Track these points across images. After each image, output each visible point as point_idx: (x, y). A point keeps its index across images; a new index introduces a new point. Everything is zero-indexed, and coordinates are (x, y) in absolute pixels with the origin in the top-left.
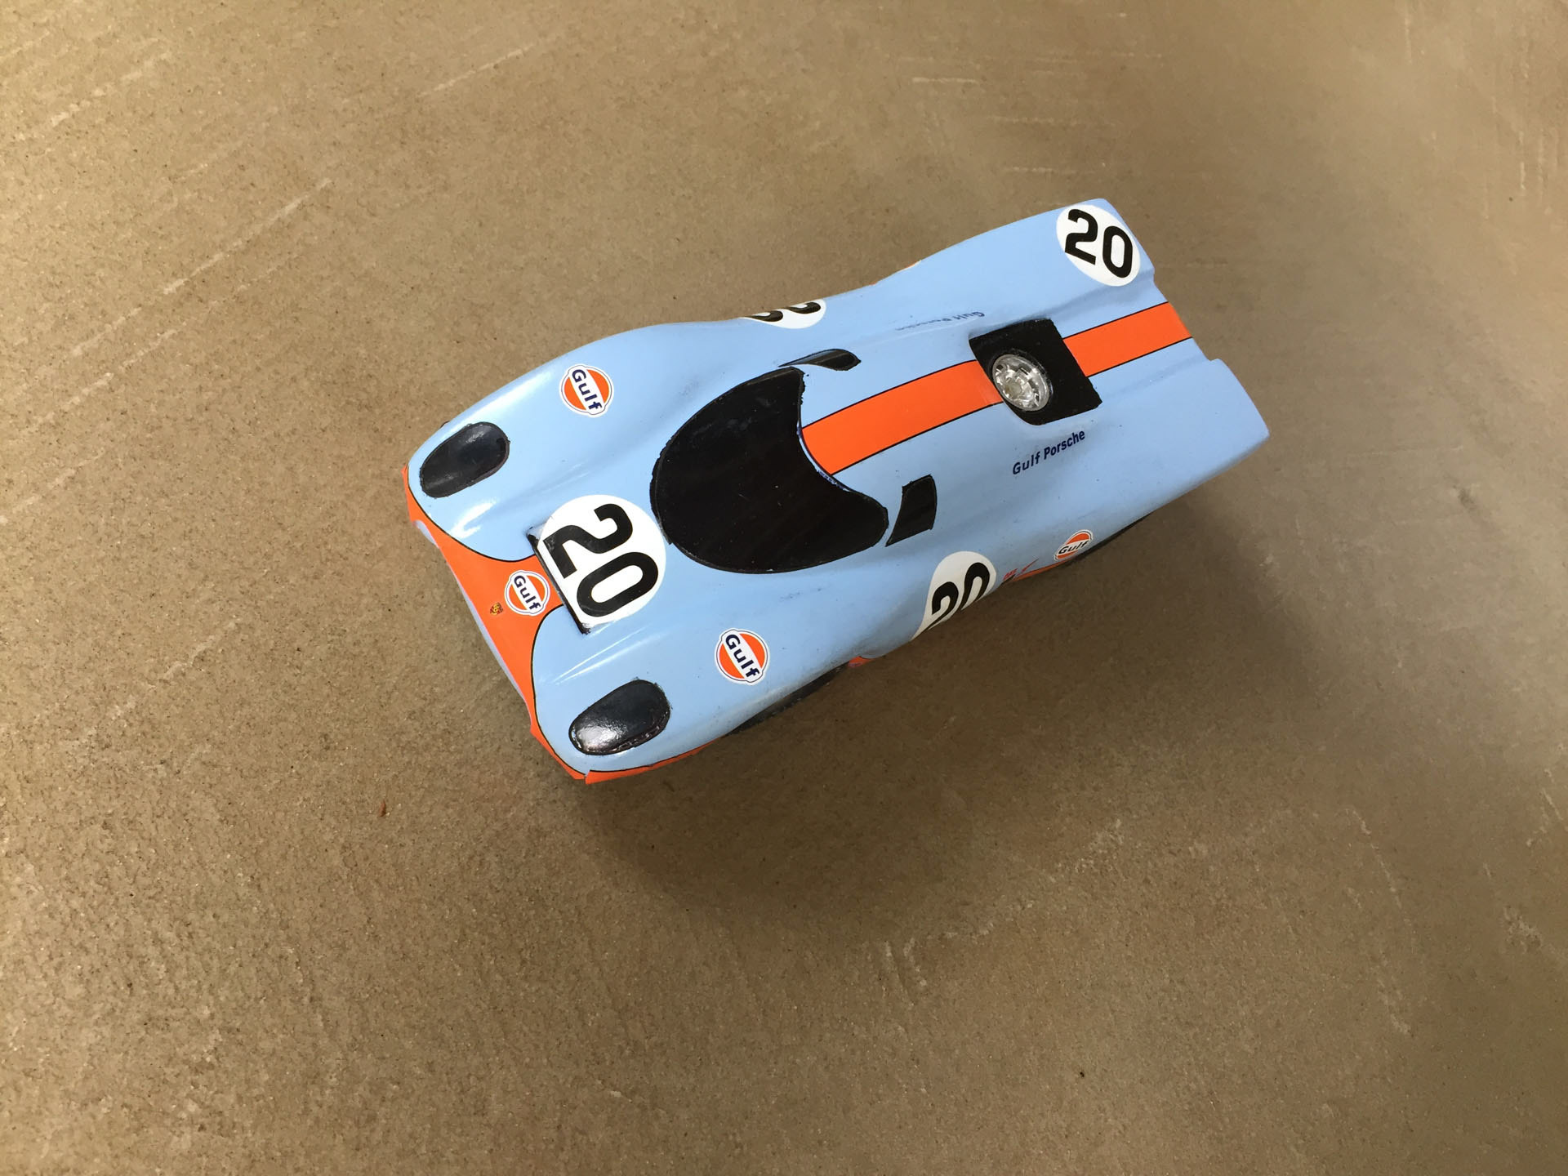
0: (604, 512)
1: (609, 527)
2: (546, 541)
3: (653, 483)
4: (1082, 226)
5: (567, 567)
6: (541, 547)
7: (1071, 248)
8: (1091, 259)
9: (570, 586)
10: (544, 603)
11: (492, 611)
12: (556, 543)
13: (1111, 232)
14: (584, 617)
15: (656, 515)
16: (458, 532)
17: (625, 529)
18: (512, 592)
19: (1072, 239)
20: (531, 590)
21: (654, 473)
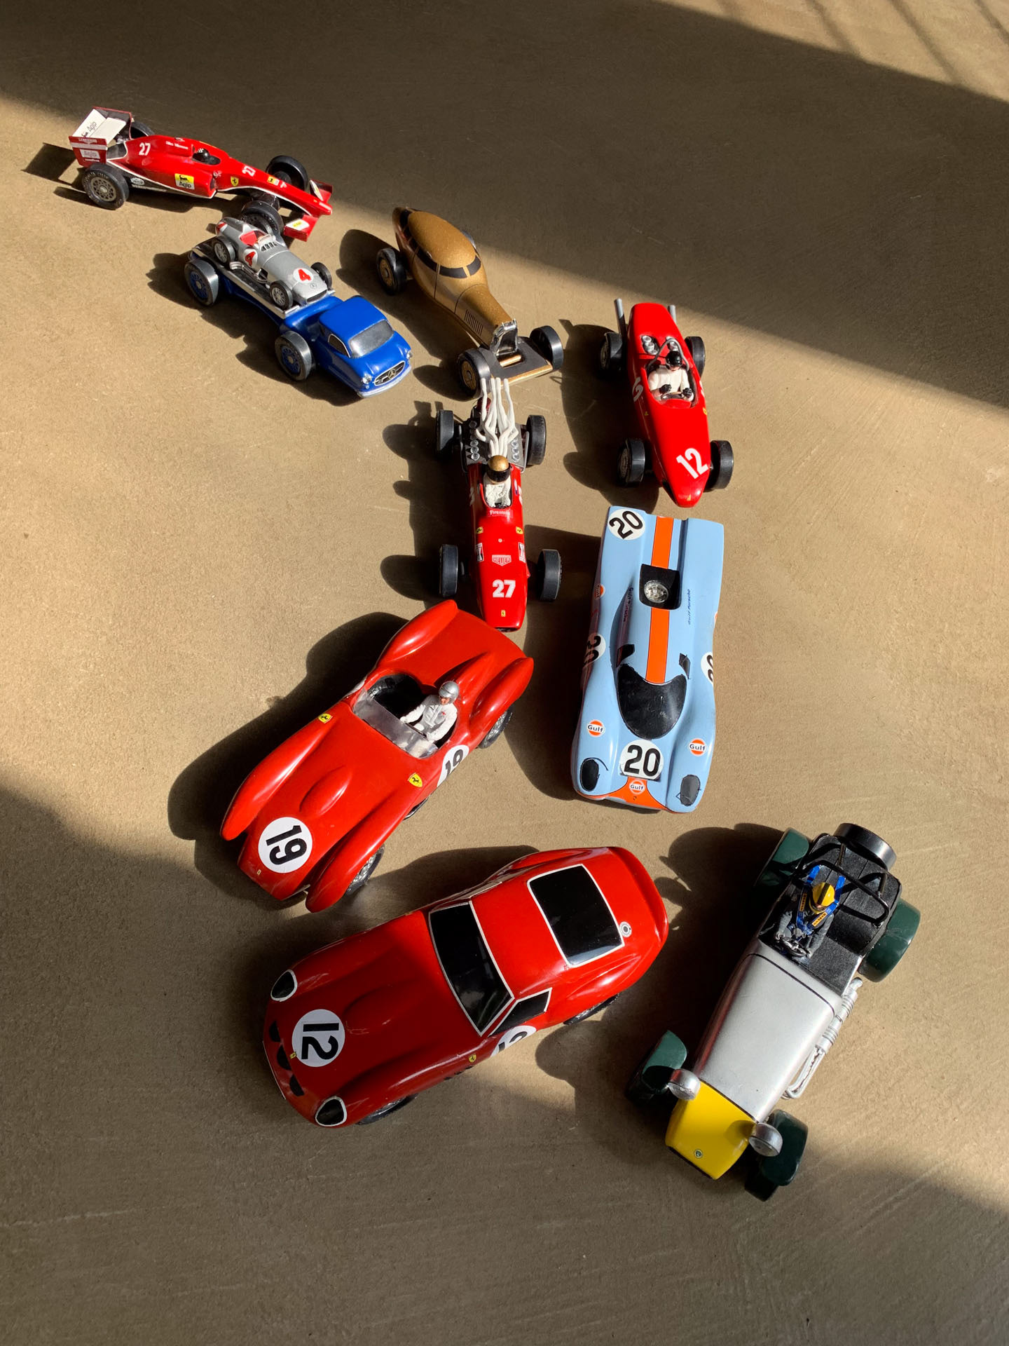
0: (630, 749)
1: (635, 752)
2: (625, 770)
3: (631, 731)
4: (617, 524)
5: (636, 771)
6: (625, 773)
7: (624, 536)
8: (630, 532)
9: (642, 774)
10: (643, 785)
12: (627, 769)
13: (625, 514)
14: (655, 777)
15: (642, 738)
16: (609, 791)
17: (639, 749)
19: (620, 531)
20: (637, 785)
21: (629, 729)
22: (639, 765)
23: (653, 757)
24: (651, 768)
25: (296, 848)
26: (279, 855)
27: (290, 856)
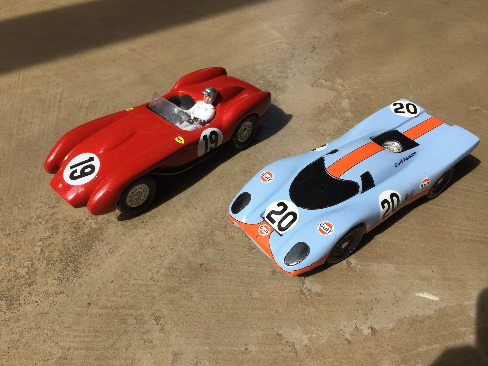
0: (279, 205)
1: (281, 208)
2: (266, 217)
3: (290, 194)
4: (398, 106)
5: (273, 221)
8: (404, 112)
9: (275, 226)
10: (269, 231)
11: (256, 237)
12: (269, 217)
13: (407, 105)
14: (281, 232)
15: (293, 201)
16: (244, 220)
17: (286, 207)
18: (260, 231)
19: (396, 111)
20: (265, 229)
21: (290, 192)
22: (277, 218)
23: (291, 217)
24: (283, 225)
25: (88, 170)
26: (75, 175)
27: (83, 174)
